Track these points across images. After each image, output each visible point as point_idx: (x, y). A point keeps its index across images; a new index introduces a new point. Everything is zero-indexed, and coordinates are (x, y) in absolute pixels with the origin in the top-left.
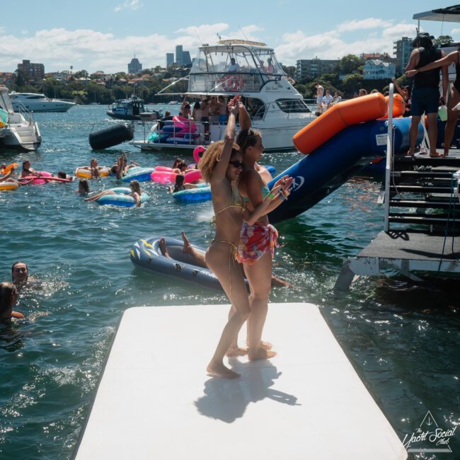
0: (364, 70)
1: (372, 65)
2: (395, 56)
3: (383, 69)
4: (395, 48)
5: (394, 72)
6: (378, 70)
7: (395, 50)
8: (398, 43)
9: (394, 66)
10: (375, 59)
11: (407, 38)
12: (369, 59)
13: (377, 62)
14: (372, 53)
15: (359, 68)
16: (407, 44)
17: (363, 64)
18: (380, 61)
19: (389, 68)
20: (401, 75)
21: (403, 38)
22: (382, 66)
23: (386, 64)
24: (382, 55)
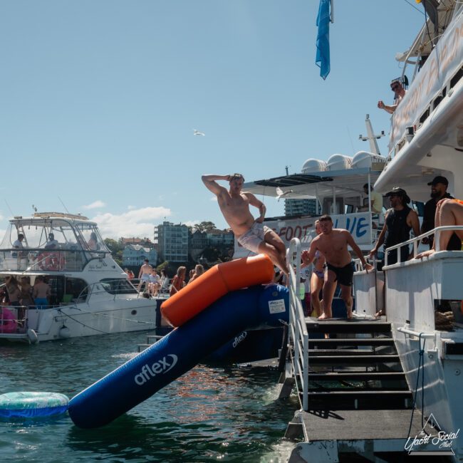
0: (124, 256)
1: (132, 250)
2: (156, 242)
3: (144, 255)
4: (156, 232)
5: (156, 258)
6: (138, 256)
7: (156, 235)
8: (159, 227)
9: (155, 252)
10: (135, 244)
11: (168, 222)
12: (129, 243)
13: (137, 247)
14: (132, 237)
15: (118, 253)
16: (168, 229)
17: (122, 249)
18: (141, 246)
19: (150, 253)
20: (163, 261)
21: (164, 223)
22: (143, 252)
23: (147, 250)
24: (142, 241)
